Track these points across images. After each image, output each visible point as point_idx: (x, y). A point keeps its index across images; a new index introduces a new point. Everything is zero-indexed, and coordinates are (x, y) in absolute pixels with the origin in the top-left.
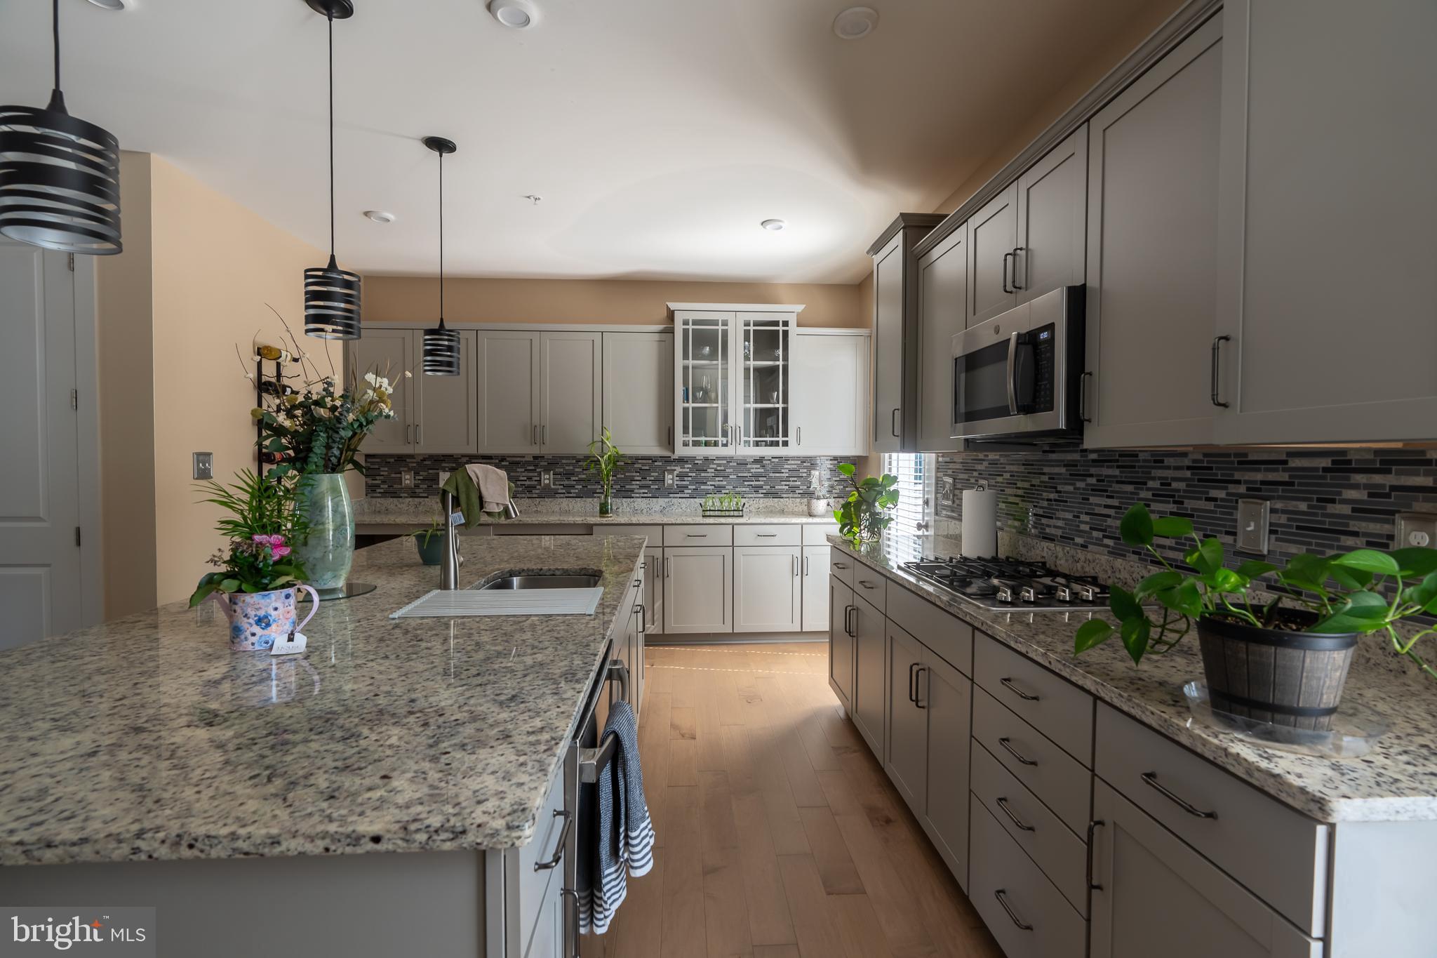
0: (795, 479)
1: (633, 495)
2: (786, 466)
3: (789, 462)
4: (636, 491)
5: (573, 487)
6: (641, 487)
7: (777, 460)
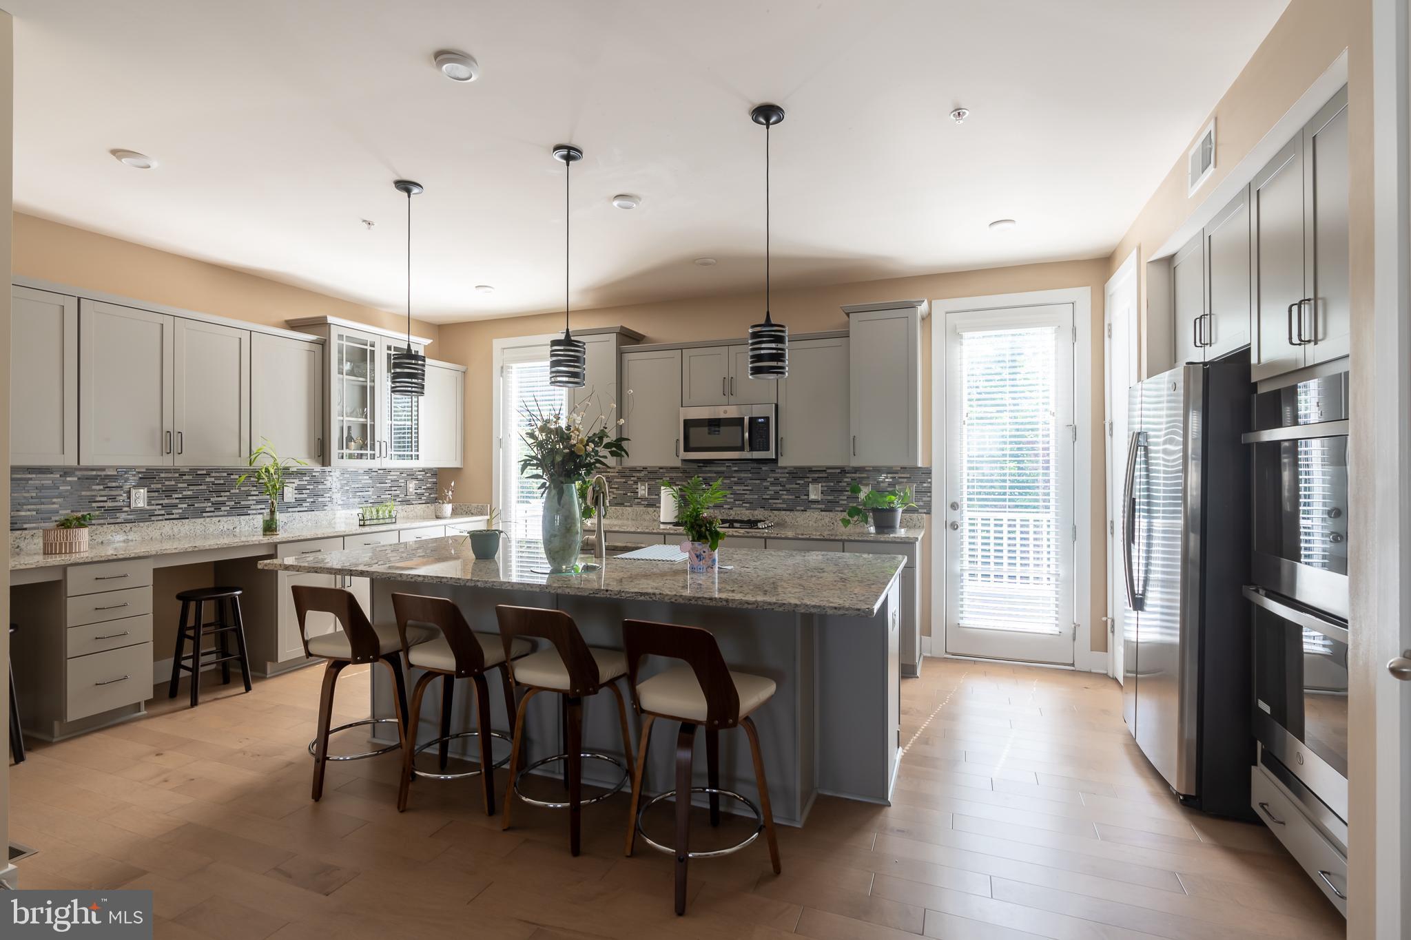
0: (396, 488)
1: (249, 512)
2: (389, 477)
3: (391, 473)
4: (253, 507)
5: (175, 506)
6: (258, 502)
7: (382, 472)
